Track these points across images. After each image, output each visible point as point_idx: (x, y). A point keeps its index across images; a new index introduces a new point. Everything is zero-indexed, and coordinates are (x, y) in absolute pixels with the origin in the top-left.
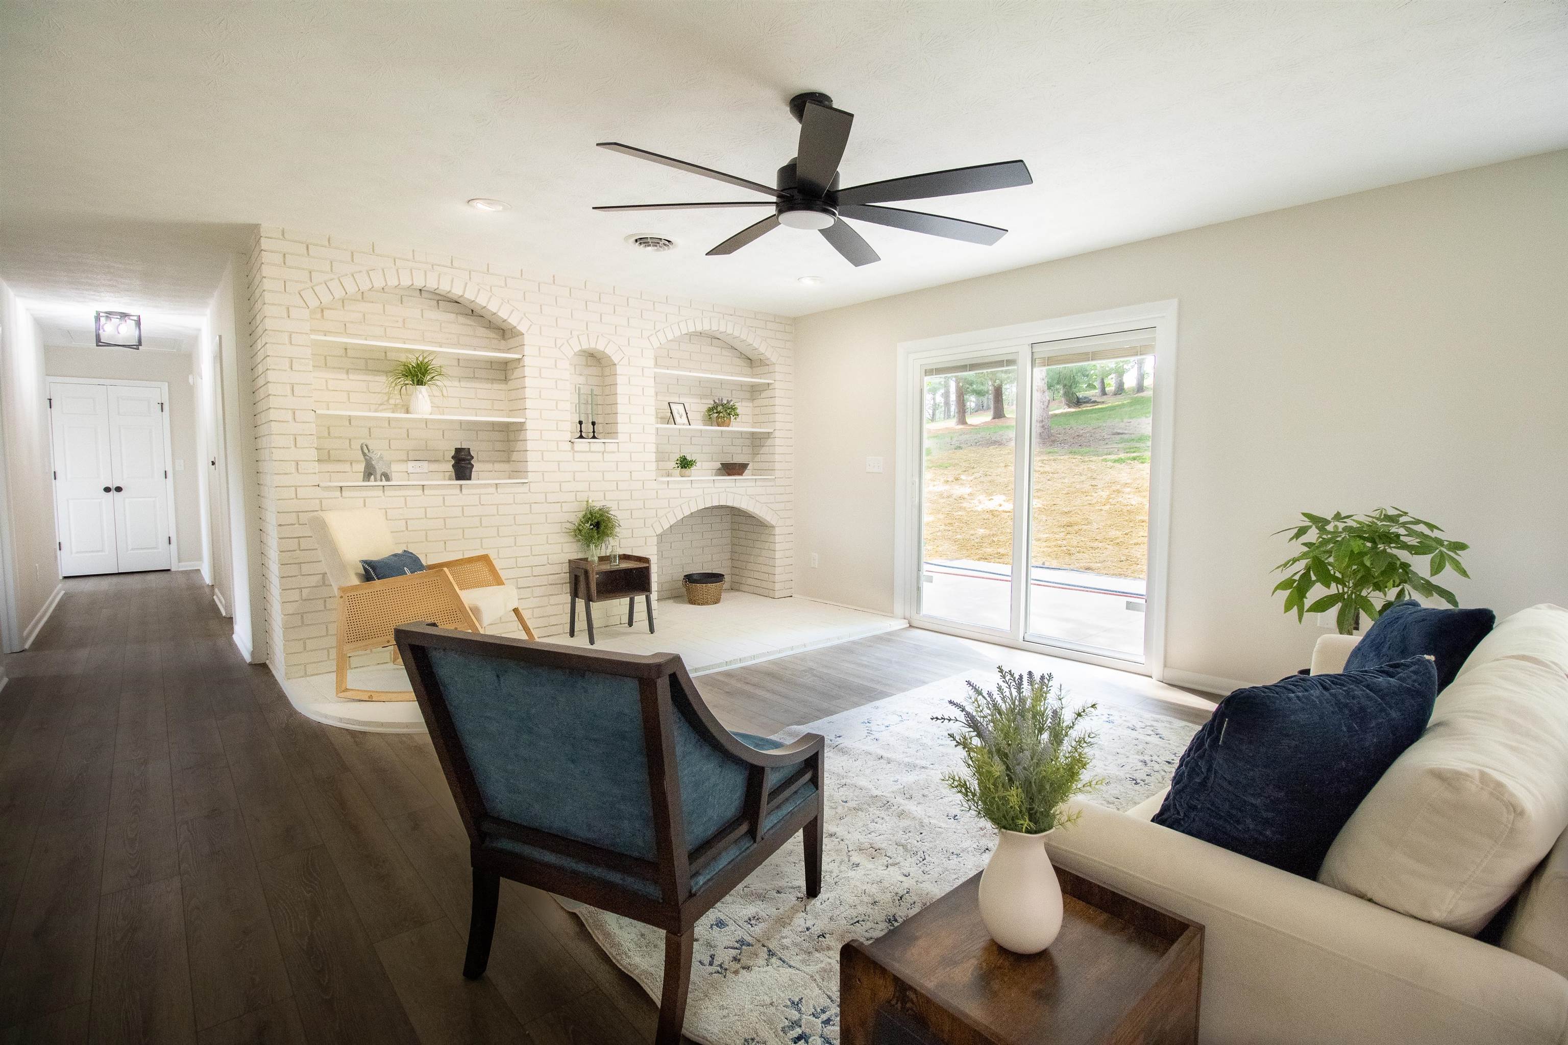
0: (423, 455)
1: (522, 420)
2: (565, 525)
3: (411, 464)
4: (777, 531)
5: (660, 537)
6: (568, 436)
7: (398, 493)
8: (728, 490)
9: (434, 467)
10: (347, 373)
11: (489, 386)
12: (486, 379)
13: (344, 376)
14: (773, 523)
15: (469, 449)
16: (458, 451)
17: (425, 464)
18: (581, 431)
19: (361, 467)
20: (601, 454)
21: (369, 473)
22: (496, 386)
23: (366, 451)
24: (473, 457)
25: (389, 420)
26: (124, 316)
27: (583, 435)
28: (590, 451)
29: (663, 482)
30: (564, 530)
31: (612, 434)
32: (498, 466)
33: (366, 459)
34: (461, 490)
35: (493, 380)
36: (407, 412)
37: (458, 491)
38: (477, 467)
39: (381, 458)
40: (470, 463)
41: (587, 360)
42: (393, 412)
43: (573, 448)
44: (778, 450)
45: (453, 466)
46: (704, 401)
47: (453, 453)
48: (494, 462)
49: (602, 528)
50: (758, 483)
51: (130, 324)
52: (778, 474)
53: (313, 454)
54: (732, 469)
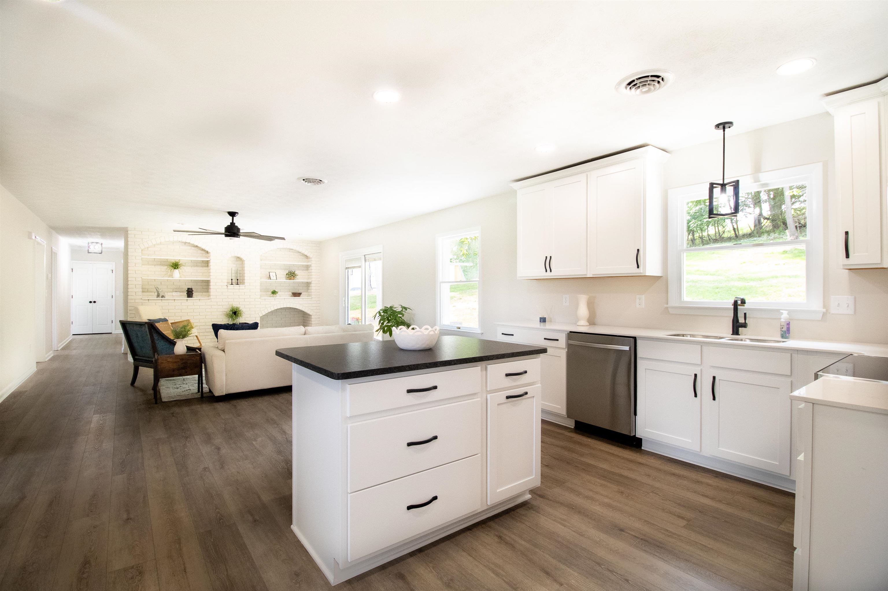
0: (178, 290)
1: (209, 279)
2: (223, 312)
3: (174, 293)
4: (313, 317)
5: (261, 317)
6: (226, 284)
7: (166, 301)
8: (290, 302)
9: (181, 294)
10: (155, 266)
11: (202, 268)
12: (201, 266)
13: (154, 267)
14: (311, 314)
15: (192, 288)
16: (188, 289)
17: (179, 293)
18: (232, 282)
19: (156, 294)
20: (238, 290)
21: (158, 296)
22: (204, 268)
23: (157, 289)
24: (193, 291)
25: (167, 280)
26: (97, 243)
27: (233, 283)
28: (234, 289)
29: (263, 299)
30: (223, 314)
31: (243, 283)
32: (204, 294)
33: (157, 292)
34: (187, 301)
35: (203, 267)
36: (173, 278)
37: (186, 301)
38: (194, 294)
39: (162, 291)
40: (192, 293)
41: (237, 259)
42: (169, 277)
43: (227, 288)
44: (313, 288)
45: (187, 293)
46: (285, 271)
47: (187, 289)
48: (202, 292)
49: (237, 313)
50: (304, 300)
51: (99, 245)
52: (313, 296)
53: (141, 290)
54: (296, 295)
